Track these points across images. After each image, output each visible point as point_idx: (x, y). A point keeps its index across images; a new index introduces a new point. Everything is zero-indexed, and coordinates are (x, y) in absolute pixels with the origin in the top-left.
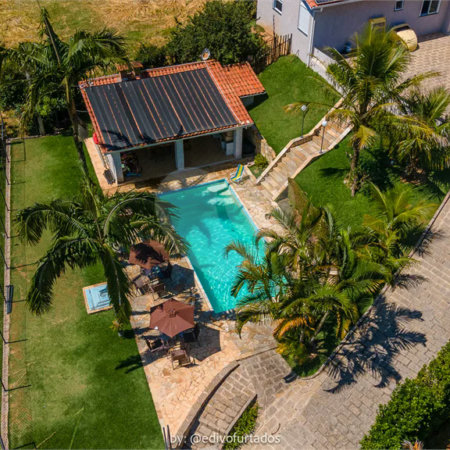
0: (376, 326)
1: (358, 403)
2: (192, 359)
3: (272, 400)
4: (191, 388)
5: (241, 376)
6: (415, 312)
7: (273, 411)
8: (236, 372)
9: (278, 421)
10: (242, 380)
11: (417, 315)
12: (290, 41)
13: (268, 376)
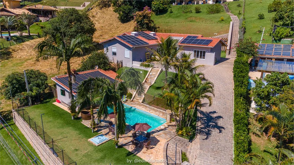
0: (206, 118)
1: (215, 140)
2: (151, 146)
3: (187, 150)
4: (158, 153)
5: (172, 146)
6: (214, 112)
7: (190, 152)
8: (169, 146)
9: (194, 155)
10: (173, 147)
11: (215, 112)
12: (122, 62)
13: (180, 143)
